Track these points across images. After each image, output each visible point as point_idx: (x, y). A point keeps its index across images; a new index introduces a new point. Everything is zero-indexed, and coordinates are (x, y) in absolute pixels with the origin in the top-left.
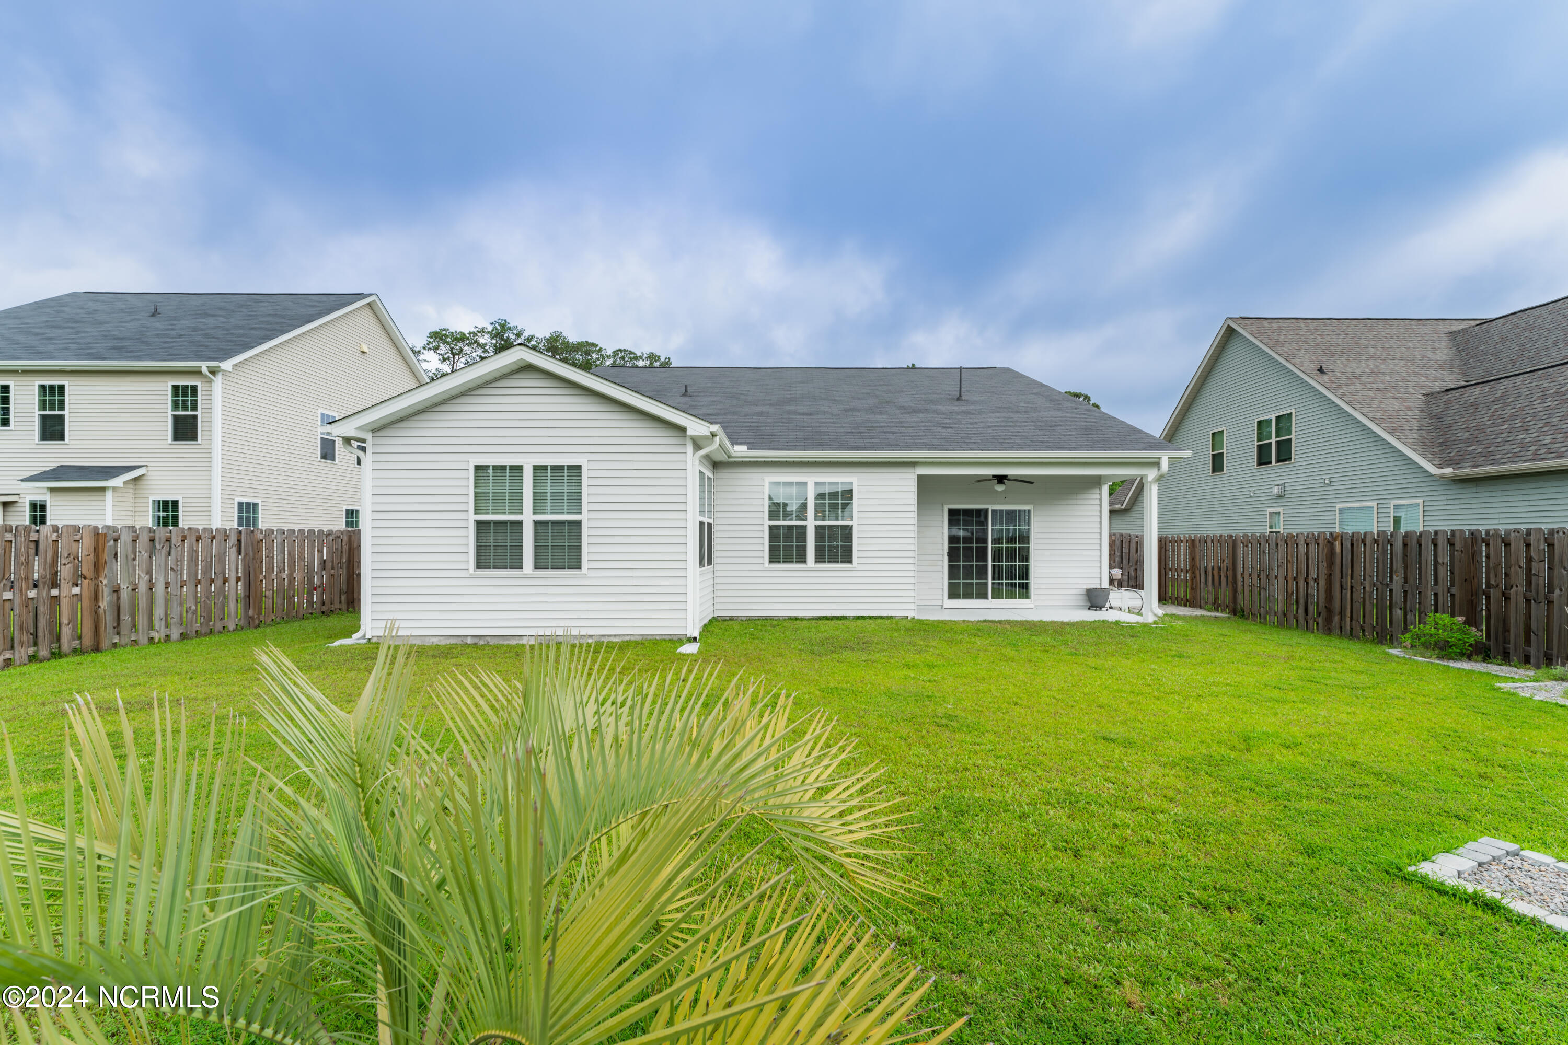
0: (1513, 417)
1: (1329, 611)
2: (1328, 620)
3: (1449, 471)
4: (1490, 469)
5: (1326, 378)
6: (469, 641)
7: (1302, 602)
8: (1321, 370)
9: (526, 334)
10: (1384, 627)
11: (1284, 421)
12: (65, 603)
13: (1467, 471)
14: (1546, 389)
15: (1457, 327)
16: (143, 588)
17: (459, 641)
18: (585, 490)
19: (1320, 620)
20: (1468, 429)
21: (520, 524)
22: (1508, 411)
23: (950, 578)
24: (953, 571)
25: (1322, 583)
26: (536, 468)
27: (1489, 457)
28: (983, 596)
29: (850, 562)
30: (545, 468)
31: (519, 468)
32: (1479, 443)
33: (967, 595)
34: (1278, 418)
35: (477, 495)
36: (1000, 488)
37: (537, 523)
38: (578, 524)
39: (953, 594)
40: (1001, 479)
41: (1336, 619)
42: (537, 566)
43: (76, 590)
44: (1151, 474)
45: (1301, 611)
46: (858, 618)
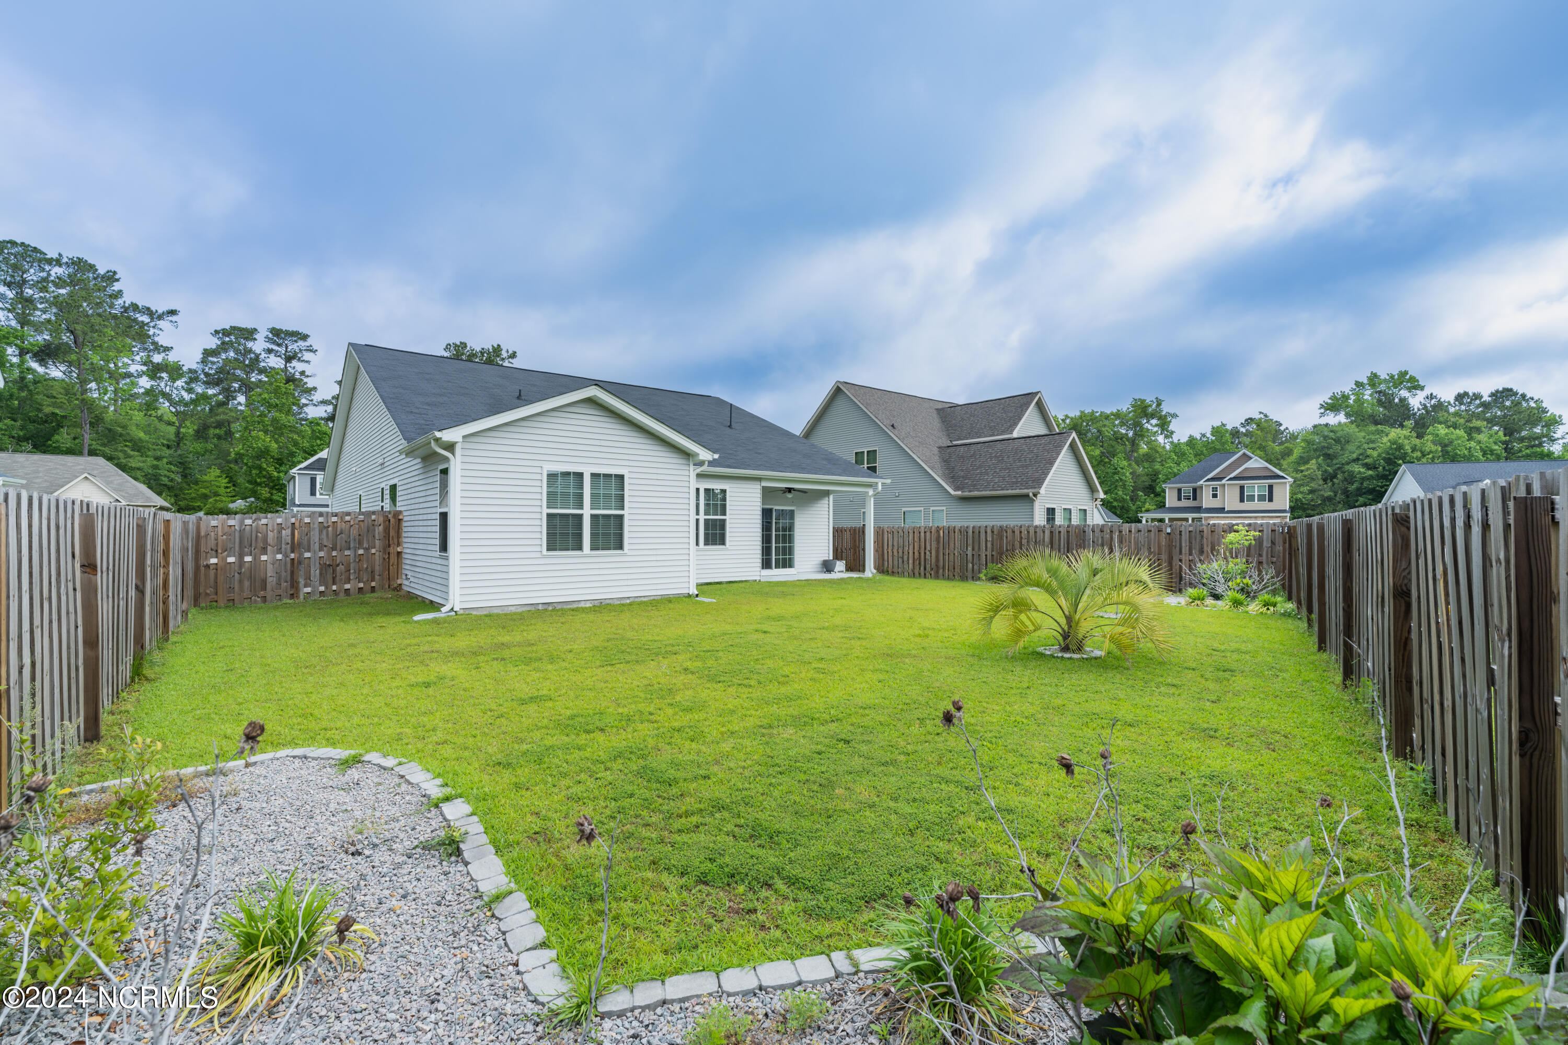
0: (980, 467)
1: (937, 566)
2: (937, 572)
3: (959, 493)
4: (976, 493)
5: (896, 432)
6: (540, 607)
7: (923, 563)
8: (893, 426)
10: (963, 574)
11: (872, 454)
13: (967, 494)
14: (991, 454)
15: (940, 406)
17: (532, 608)
18: (626, 493)
19: (932, 572)
20: (962, 470)
21: (580, 517)
22: (978, 463)
25: (934, 552)
26: (593, 475)
27: (974, 487)
29: (724, 544)
30: (599, 475)
31: (580, 475)
32: (969, 479)
34: (868, 452)
35: (549, 494)
36: (790, 496)
37: (592, 516)
38: (621, 517)
40: (790, 490)
41: (941, 571)
42: (593, 548)
44: (871, 492)
45: (922, 568)
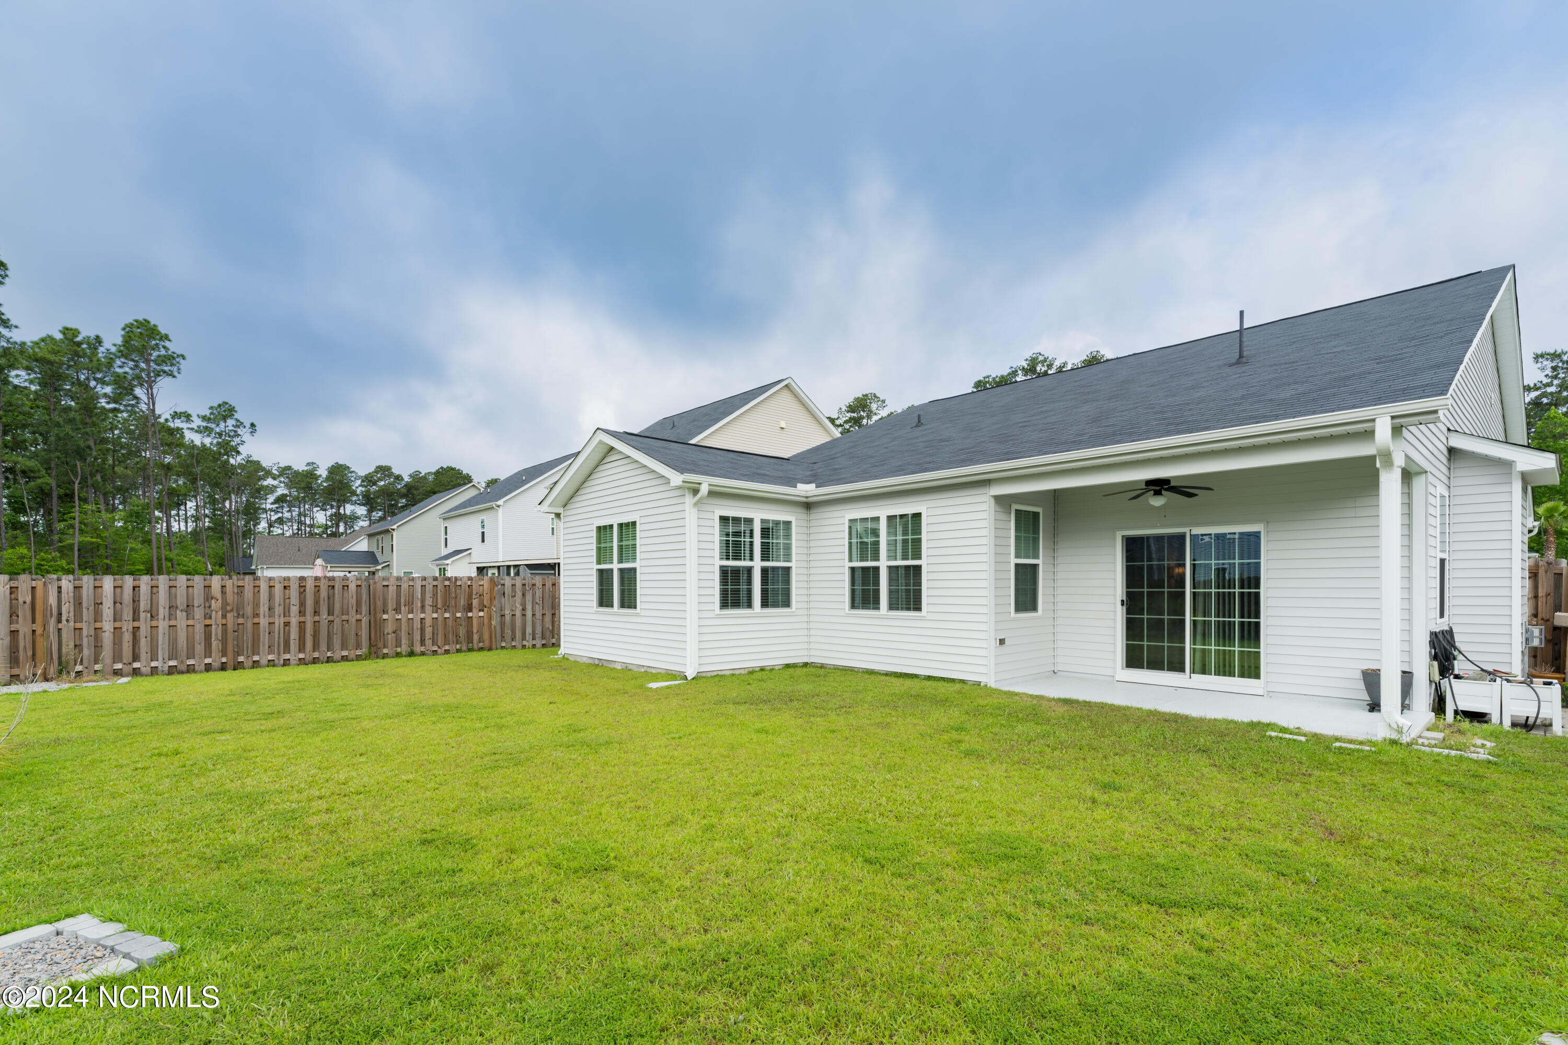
6: (596, 662)
9: (1057, 363)
12: (475, 621)
16: (518, 613)
17: (593, 662)
18: (638, 542)
23: (1129, 637)
24: (1133, 628)
26: (619, 525)
28: (1178, 666)
29: (918, 608)
31: (613, 527)
33: (1156, 665)
36: (1157, 502)
39: (1134, 660)
40: (1159, 486)
43: (481, 614)
46: (929, 678)
